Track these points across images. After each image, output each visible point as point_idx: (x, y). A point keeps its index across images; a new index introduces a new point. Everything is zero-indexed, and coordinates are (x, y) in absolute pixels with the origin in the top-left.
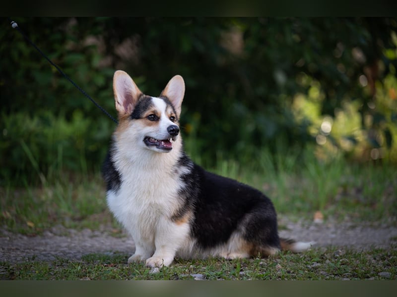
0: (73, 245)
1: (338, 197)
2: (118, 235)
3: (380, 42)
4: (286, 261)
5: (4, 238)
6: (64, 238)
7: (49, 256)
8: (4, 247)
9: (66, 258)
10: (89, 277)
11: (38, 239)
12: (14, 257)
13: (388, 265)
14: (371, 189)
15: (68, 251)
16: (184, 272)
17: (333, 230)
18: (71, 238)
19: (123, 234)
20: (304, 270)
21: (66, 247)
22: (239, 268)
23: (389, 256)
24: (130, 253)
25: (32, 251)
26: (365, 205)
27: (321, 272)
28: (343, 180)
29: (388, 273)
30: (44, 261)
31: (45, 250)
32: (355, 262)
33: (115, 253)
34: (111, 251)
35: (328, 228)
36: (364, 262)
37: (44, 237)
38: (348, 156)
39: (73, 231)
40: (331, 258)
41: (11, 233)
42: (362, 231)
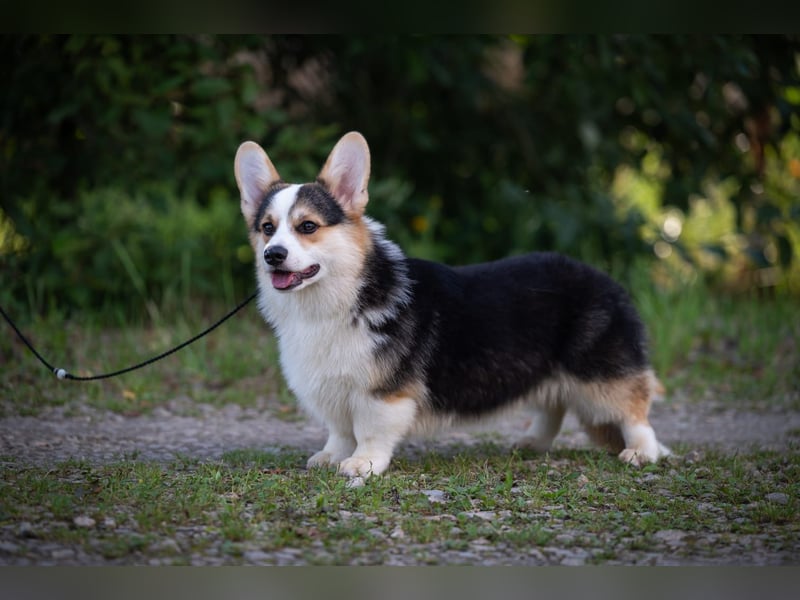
0: (207, 433)
1: (692, 355)
2: (290, 417)
3: (774, 73)
4: (595, 470)
5: (81, 419)
6: (190, 420)
7: (162, 453)
8: (80, 434)
9: (194, 457)
10: (235, 491)
11: (144, 422)
12: (99, 453)
13: (784, 481)
14: (753, 340)
15: (197, 444)
16: (410, 486)
17: (683, 414)
18: (204, 420)
19: (299, 415)
20: (629, 487)
21: (194, 436)
22: (509, 481)
23: (786, 465)
24: (310, 450)
25: (132, 442)
26: (743, 371)
27: (661, 491)
28: (702, 324)
29: (783, 495)
30: (153, 461)
31: (155, 442)
32: (722, 473)
33: (283, 449)
34: (276, 446)
35: (674, 411)
36: (739, 474)
37: (153, 417)
38: (711, 280)
39: (208, 408)
40: (680, 465)
41: (93, 410)
42: (736, 417)
